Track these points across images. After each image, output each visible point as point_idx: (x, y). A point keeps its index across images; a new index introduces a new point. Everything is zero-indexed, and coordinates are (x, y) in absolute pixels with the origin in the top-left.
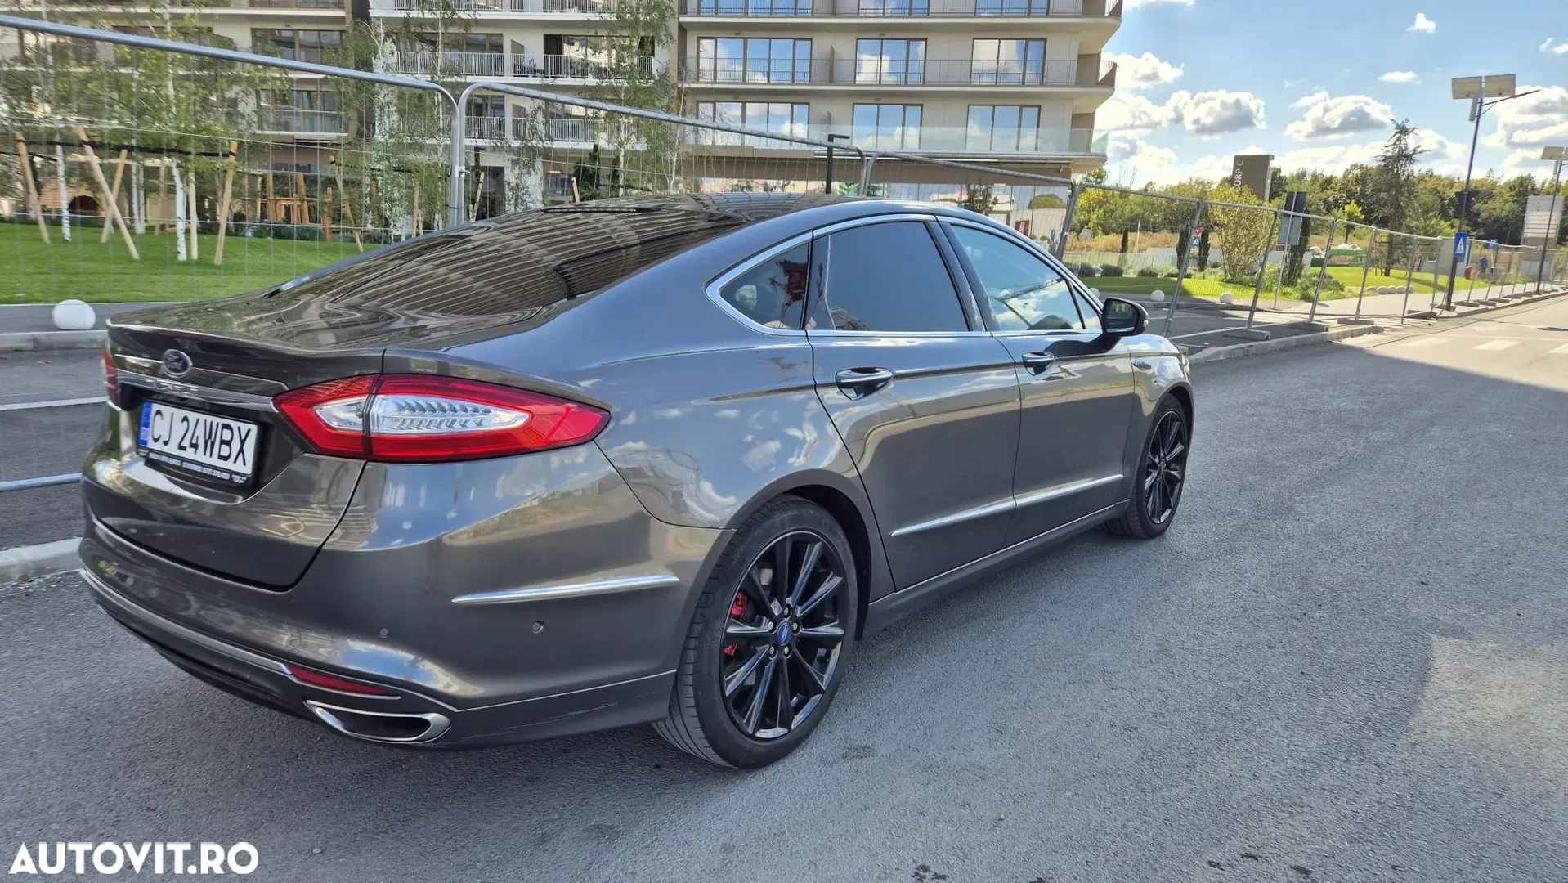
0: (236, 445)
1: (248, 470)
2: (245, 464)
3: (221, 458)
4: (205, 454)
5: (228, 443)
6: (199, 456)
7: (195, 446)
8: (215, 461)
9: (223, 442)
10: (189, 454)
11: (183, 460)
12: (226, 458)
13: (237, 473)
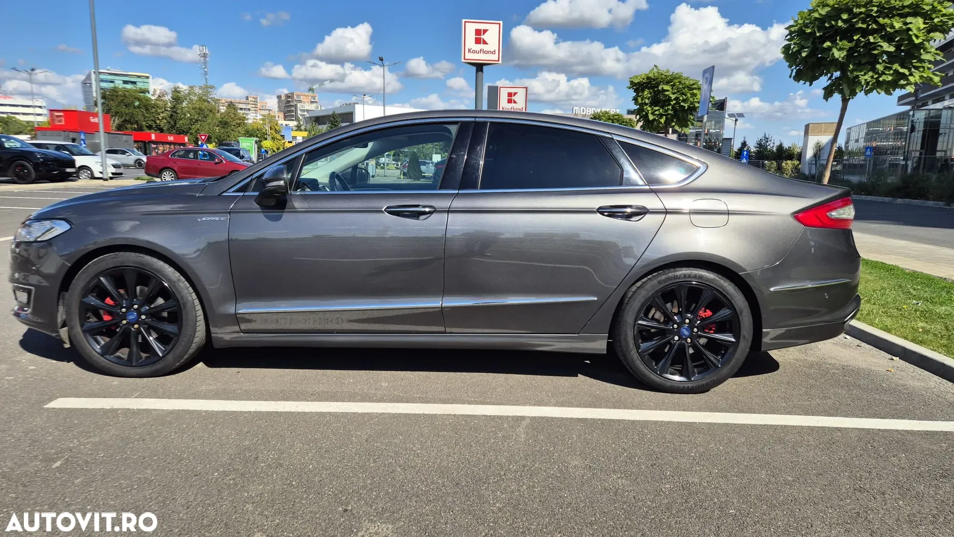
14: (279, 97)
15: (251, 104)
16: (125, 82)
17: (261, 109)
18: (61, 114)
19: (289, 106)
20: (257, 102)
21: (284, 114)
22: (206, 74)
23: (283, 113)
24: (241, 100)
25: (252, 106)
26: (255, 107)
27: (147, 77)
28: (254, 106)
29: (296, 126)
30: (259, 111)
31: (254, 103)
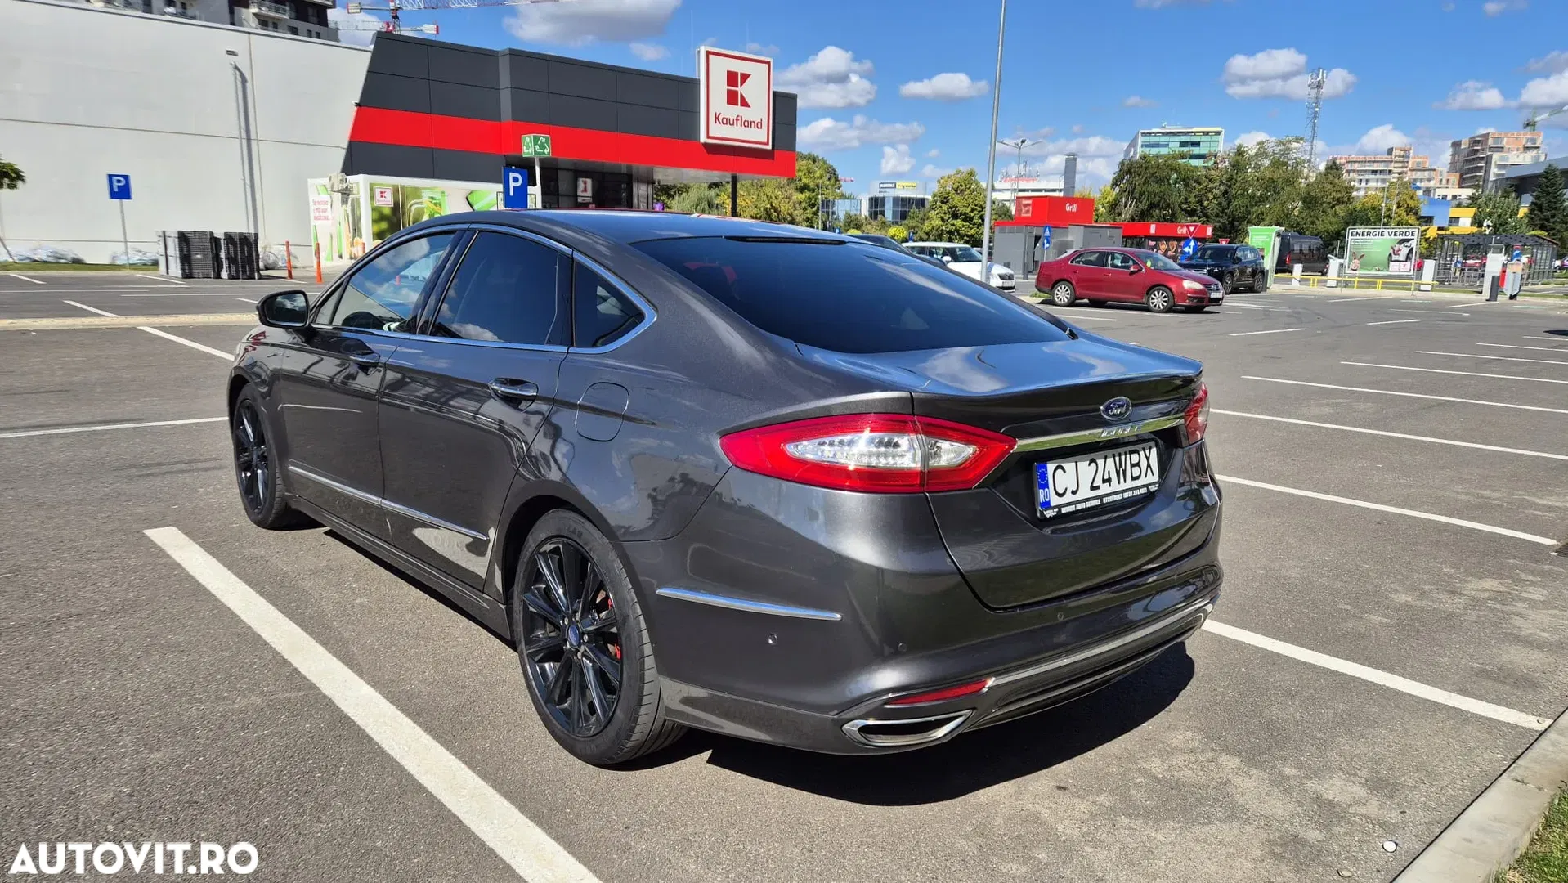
0: (1144, 463)
1: (1156, 478)
2: (1153, 475)
3: (1134, 479)
4: (1119, 483)
5: (1137, 465)
6: (1115, 486)
7: (1109, 481)
8: (1130, 484)
9: (1133, 465)
10: (1105, 489)
11: (1101, 497)
12: (1137, 478)
13: (1150, 484)
14: (1456, 145)
15: (1396, 162)
16: (1183, 144)
17: (1414, 170)
18: (1030, 202)
19: (1473, 159)
20: (1408, 157)
21: (1461, 175)
22: (1315, 118)
23: (1458, 174)
24: (1378, 157)
25: (1397, 165)
26: (1402, 167)
27: (1218, 133)
28: (1400, 165)
29: (1470, 198)
30: (1409, 173)
31: (1401, 159)
